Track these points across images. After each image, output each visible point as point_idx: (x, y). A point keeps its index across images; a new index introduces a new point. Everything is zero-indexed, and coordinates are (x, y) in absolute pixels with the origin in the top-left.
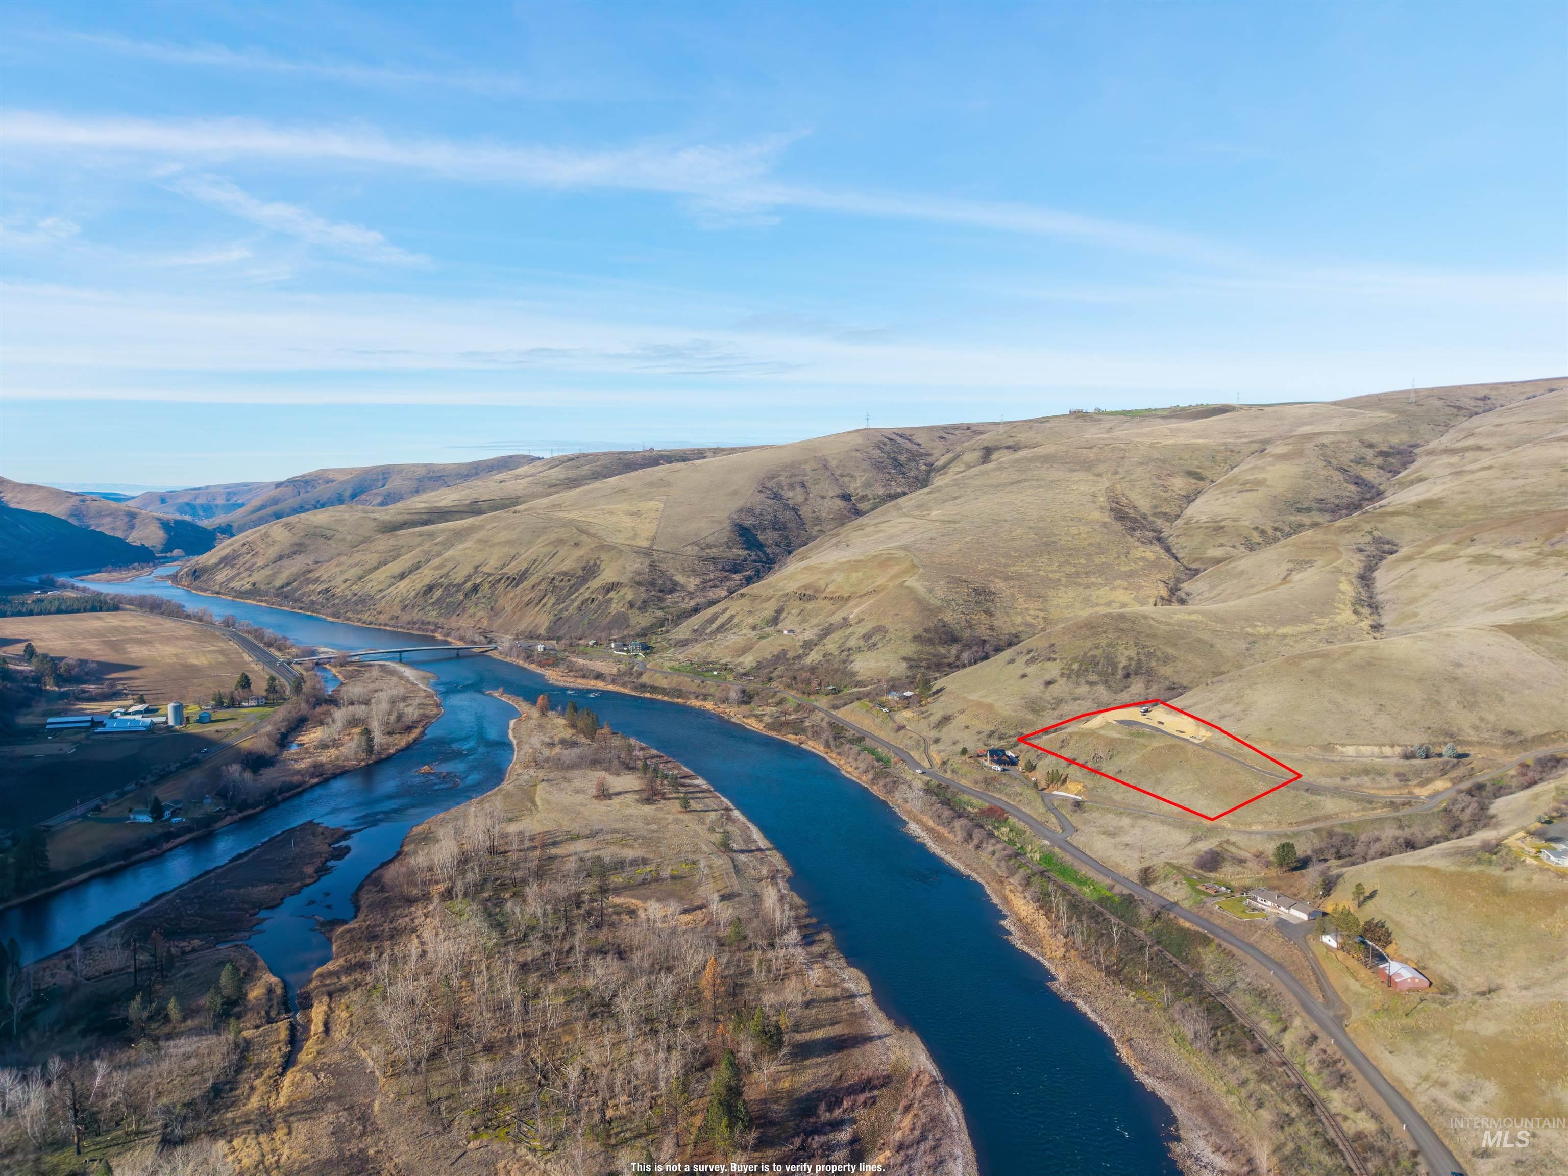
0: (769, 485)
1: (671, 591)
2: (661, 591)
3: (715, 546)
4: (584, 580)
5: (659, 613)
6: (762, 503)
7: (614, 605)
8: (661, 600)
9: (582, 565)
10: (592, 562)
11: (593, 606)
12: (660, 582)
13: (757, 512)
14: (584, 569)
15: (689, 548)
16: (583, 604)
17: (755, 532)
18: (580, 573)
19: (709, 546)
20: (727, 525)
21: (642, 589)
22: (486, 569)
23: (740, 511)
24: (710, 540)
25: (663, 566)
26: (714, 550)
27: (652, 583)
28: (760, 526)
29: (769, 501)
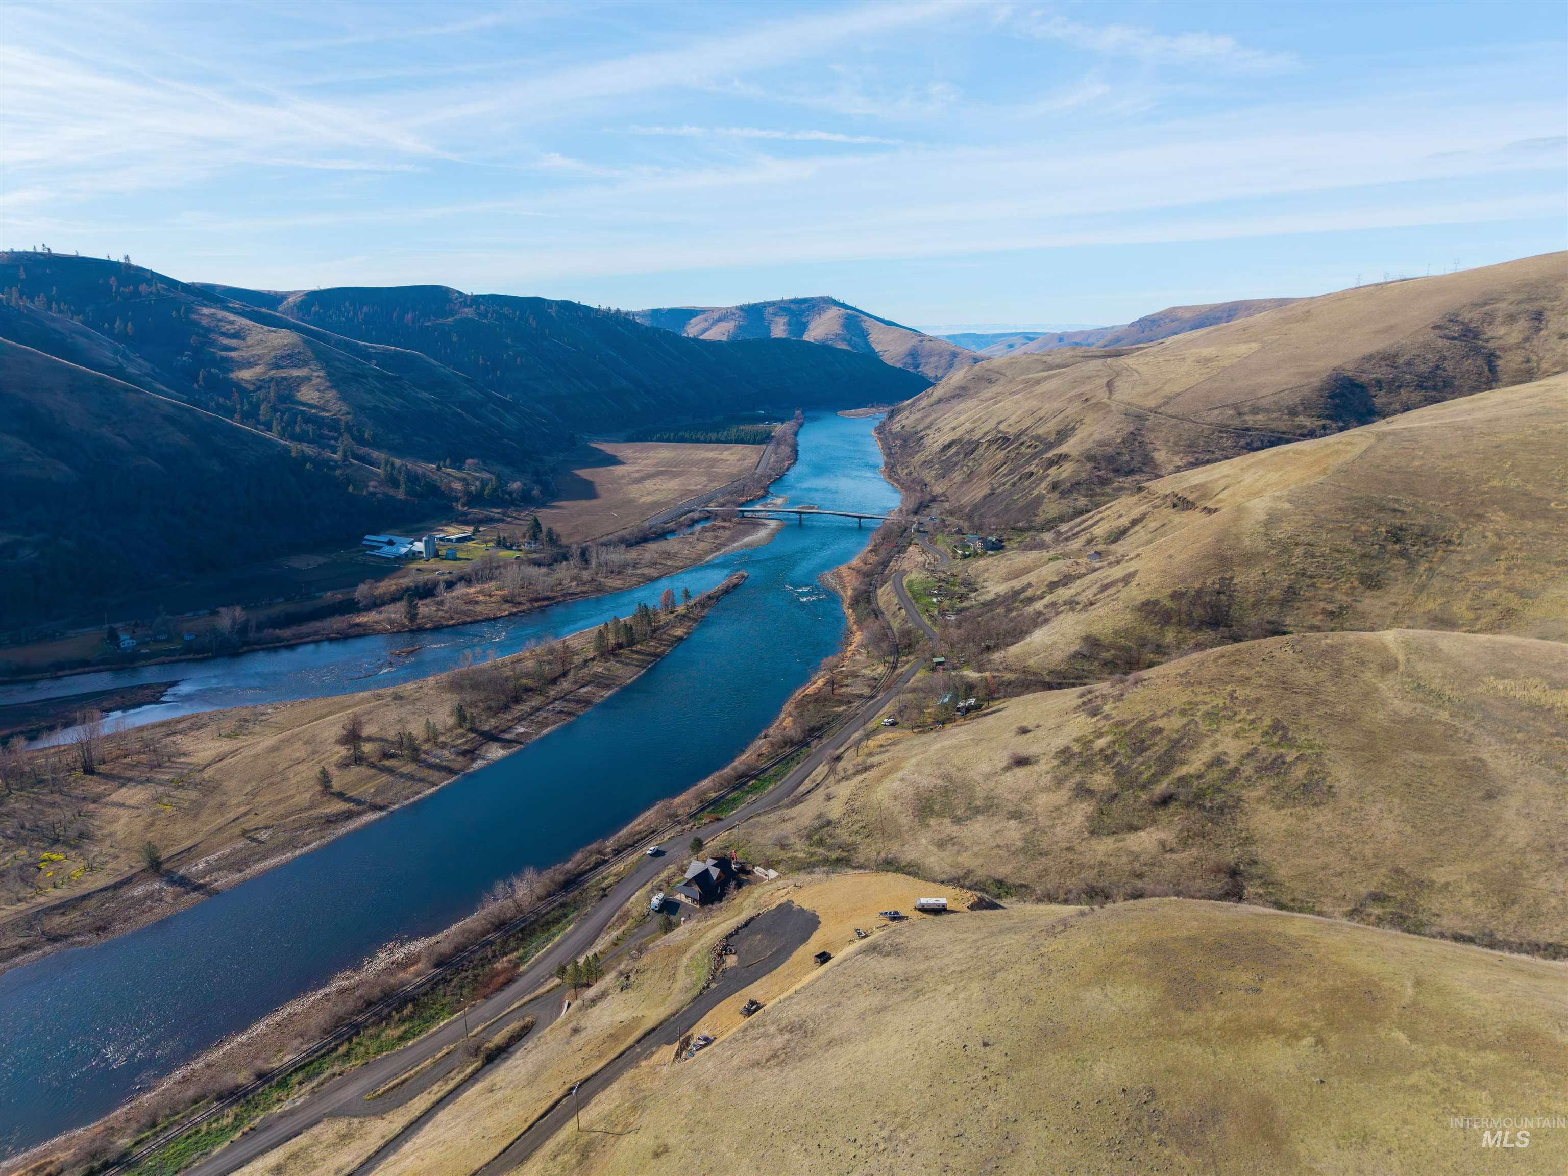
0: (1466, 316)
1: (1131, 472)
2: (1116, 471)
3: (1267, 411)
4: (1050, 446)
5: (1082, 502)
6: (1427, 346)
7: (1043, 485)
8: (1104, 482)
9: (1061, 428)
10: (1072, 424)
11: (1027, 483)
12: (1126, 458)
13: (1401, 361)
14: (1058, 433)
15: (1216, 412)
16: (1020, 479)
17: (1373, 391)
18: (1052, 438)
19: (1255, 411)
20: (1316, 382)
21: (1089, 466)
22: (1002, 427)
23: (1370, 358)
24: (1263, 403)
25: (1149, 437)
26: (1260, 417)
27: (1110, 460)
28: (1394, 380)
29: (1440, 342)
